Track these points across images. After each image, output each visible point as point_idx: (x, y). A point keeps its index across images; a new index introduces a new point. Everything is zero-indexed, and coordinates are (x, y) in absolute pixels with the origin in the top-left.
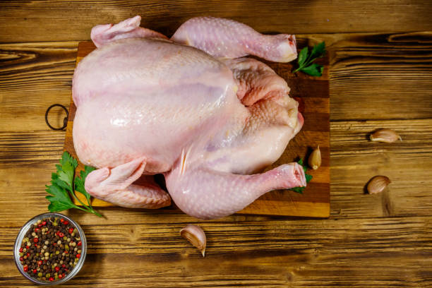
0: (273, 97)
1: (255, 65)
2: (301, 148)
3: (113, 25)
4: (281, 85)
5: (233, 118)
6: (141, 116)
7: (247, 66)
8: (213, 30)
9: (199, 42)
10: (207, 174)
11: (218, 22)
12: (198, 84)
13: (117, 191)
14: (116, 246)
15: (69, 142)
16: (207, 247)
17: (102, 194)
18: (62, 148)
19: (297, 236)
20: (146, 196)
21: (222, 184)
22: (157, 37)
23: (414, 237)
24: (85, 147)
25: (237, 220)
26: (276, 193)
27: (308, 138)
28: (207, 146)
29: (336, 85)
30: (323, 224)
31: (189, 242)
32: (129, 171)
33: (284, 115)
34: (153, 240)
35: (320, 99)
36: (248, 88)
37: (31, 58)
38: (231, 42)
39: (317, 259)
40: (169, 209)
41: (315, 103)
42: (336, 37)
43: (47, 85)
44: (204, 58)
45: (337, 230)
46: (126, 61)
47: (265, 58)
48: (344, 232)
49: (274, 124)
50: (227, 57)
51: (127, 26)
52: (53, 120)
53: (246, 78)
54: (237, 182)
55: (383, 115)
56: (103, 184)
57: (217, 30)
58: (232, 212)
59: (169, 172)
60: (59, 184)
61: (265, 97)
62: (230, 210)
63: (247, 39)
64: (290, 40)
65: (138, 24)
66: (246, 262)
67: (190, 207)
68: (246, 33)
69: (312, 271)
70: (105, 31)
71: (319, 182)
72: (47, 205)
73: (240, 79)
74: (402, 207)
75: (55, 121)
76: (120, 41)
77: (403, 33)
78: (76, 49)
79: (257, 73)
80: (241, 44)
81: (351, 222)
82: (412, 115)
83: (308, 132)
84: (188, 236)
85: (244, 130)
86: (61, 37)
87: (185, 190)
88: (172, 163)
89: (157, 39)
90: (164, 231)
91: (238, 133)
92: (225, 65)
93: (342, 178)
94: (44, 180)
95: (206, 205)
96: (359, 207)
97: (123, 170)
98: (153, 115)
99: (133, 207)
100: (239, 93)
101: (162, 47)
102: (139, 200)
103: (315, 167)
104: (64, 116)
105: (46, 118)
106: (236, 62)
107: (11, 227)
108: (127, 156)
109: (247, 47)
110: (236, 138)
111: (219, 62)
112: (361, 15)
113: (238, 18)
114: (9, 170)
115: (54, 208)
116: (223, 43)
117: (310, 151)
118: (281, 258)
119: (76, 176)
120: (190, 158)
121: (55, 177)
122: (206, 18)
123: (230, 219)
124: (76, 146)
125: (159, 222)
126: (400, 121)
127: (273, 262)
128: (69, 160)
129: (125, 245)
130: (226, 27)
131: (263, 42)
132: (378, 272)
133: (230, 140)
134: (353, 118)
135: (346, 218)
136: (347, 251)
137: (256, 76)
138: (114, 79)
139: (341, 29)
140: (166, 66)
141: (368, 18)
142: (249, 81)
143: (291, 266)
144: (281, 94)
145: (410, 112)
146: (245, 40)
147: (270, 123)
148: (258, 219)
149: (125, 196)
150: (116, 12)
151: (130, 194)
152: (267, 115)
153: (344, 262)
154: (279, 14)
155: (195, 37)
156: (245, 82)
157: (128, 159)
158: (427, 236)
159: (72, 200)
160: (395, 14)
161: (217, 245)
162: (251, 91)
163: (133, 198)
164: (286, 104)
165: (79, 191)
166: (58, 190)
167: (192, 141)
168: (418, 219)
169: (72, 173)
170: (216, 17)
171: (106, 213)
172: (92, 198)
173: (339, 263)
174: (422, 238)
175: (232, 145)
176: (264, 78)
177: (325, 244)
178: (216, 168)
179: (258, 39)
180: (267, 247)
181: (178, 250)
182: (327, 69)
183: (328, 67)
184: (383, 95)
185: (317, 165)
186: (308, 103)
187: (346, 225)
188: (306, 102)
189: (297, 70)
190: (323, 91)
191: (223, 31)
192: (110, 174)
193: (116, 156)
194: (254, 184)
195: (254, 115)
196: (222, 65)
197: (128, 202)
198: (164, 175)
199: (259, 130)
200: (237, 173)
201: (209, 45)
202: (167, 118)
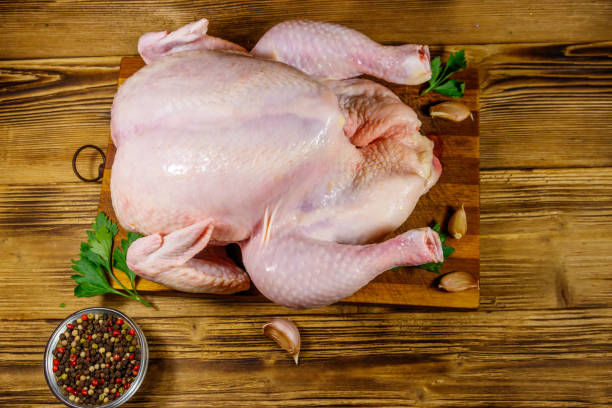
0: (397, 133)
1: (371, 88)
2: (437, 208)
3: (169, 33)
4: (408, 118)
5: (339, 163)
6: (206, 159)
7: (359, 90)
8: (312, 40)
9: (290, 56)
10: (301, 243)
11: (319, 28)
12: (288, 115)
13: (172, 267)
15: (106, 199)
16: (301, 350)
17: (151, 271)
18: (95, 207)
19: (433, 336)
20: (213, 275)
21: (322, 258)
22: (232, 49)
23: (604, 338)
24: (127, 204)
25: (345, 311)
26: (400, 272)
27: (448, 193)
28: (301, 204)
29: (488, 118)
30: (470, 319)
31: (275, 343)
32: (190, 239)
33: (412, 161)
34: (224, 340)
35: (465, 137)
36: (361, 122)
37: (53, 80)
38: (337, 55)
39: (461, 368)
40: (247, 295)
41: (458, 143)
42: (489, 50)
43: (75, 118)
45: (489, 327)
46: (186, 82)
47: (386, 79)
48: (500, 330)
49: (397, 172)
50: (330, 77)
51: (189, 33)
52: (83, 167)
53: (358, 107)
54: (344, 255)
55: (558, 161)
57: (316, 40)
58: (337, 299)
59: (247, 240)
60: (91, 259)
61: (386, 133)
62: (333, 295)
63: (361, 51)
64: (422, 53)
65: (205, 32)
66: (359, 373)
67: (276, 290)
68: (358, 43)
69: (455, 387)
70: (158, 40)
71: (464, 257)
72: (73, 289)
73: (349, 108)
74: (585, 294)
75: (87, 170)
76: (179, 55)
77: (586, 43)
78: (118, 68)
79: (374, 100)
80: (351, 59)
81: (511, 315)
82: (599, 161)
83: (448, 185)
84: (274, 334)
85: (355, 180)
86: (96, 51)
87: (270, 265)
88: (251, 228)
89: (230, 51)
90: (240, 327)
91: (346, 187)
92: (327, 89)
93: (497, 252)
94: (71, 253)
96: (523, 293)
97: (180, 237)
98: (224, 159)
99: (196, 291)
100: (347, 128)
101: (239, 62)
102: (203, 281)
103: (458, 236)
104: (99, 161)
105: (74, 165)
106: (344, 84)
107: (22, 321)
108: (187, 218)
109: (360, 63)
110: (344, 192)
111: (319, 84)
112: (525, 18)
113: (349, 23)
114: (21, 238)
115: (83, 292)
116: (325, 57)
117: (451, 212)
118: (408, 367)
119: (115, 247)
120: (277, 220)
121: (86, 248)
122: (300, 22)
123: (334, 310)
124: (115, 203)
125: (233, 313)
126: (582, 170)
127: (397, 373)
128: (106, 224)
129: (185, 346)
130: (329, 36)
131: (383, 56)
132: (551, 389)
133: (334, 195)
134: (514, 165)
135: (504, 309)
136: (504, 357)
137: (371, 105)
138: (169, 108)
139: (497, 38)
140: (243, 90)
141: (536, 22)
142: (361, 112)
143: (423, 378)
144: (407, 129)
145: (595, 157)
146: (357, 53)
147: (392, 171)
148: (376, 310)
149: (184, 275)
150: (174, 15)
151: (191, 272)
152: (388, 159)
153: (500, 374)
155: (285, 49)
156: (356, 112)
157: (188, 222)
159: (109, 281)
160: (575, 16)
161: (317, 347)
162: (366, 125)
163: (194, 278)
164: (416, 144)
165: (119, 268)
166: (90, 268)
167: (280, 196)
169: (110, 243)
170: (316, 21)
171: (157, 301)
172: (138, 279)
173: (493, 374)
175: (338, 203)
176: (383, 107)
177: (474, 348)
179: (375, 52)
180: (389, 351)
181: (260, 354)
182: (476, 95)
183: (477, 92)
184: (556, 133)
185: (460, 232)
186: (448, 144)
187: (503, 320)
188: (445, 142)
189: (427, 91)
190: (470, 127)
191: (325, 41)
192: (162, 243)
193: (171, 217)
194: (368, 258)
195: (369, 160)
196: (323, 88)
197: (188, 284)
198: (240, 245)
199: (376, 182)
200: (343, 242)
201: (306, 60)
202: (244, 163)
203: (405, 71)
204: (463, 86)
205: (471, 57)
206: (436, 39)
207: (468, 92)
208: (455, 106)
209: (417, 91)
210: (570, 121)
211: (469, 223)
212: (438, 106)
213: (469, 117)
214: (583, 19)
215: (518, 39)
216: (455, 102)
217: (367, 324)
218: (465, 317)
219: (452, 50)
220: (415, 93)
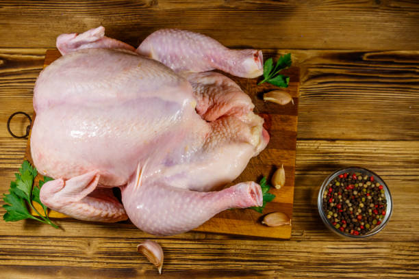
0: (236, 113)
1: (220, 79)
2: (265, 166)
3: (78, 35)
5: (193, 133)
6: (96, 128)
7: (212, 80)
8: (179, 43)
9: (163, 54)
10: (163, 189)
11: (184, 35)
12: (156, 98)
13: (72, 203)
14: (72, 259)
15: (27, 151)
16: (164, 264)
17: (56, 205)
18: (23, 156)
19: (257, 257)
20: (101, 209)
21: (176, 201)
23: (380, 263)
24: (41, 157)
25: (197, 237)
27: (273, 156)
28: (165, 161)
29: (307, 102)
30: (285, 246)
31: (145, 258)
32: (84, 183)
33: (246, 133)
34: (110, 254)
35: (287, 116)
36: (211, 103)
38: (196, 55)
41: (283, 120)
42: (309, 54)
43: (13, 91)
44: (163, 72)
45: (299, 252)
46: (86, 72)
47: (231, 73)
48: (306, 254)
49: (235, 141)
50: (192, 71)
51: (90, 36)
52: (16, 128)
53: (210, 93)
54: (192, 199)
55: (354, 136)
56: (57, 196)
58: (187, 230)
59: (125, 185)
60: (17, 193)
61: (229, 112)
62: (183, 227)
63: (213, 53)
64: (256, 56)
65: (103, 35)
67: (143, 222)
70: (71, 40)
71: (282, 202)
72: (3, 214)
73: (203, 94)
75: (19, 129)
76: (83, 51)
77: (379, 51)
78: (44, 57)
79: (221, 88)
80: (206, 59)
81: (314, 244)
82: (383, 137)
83: (274, 150)
84: (145, 252)
85: (204, 145)
86: (30, 44)
87: (139, 204)
88: (128, 177)
89: (120, 50)
90: (121, 246)
91: (198, 150)
92: (185, 80)
94: (4, 188)
95: (159, 222)
97: (77, 182)
98: (109, 128)
99: (89, 220)
101: (124, 59)
102: (94, 213)
103: (278, 187)
104: (28, 124)
105: (8, 126)
106: (201, 76)
108: (82, 168)
109: (212, 61)
110: (196, 153)
112: (337, 32)
113: (209, 32)
115: (10, 217)
116: (188, 57)
117: (275, 169)
119: (35, 186)
121: (14, 185)
122: (172, 30)
123: (189, 236)
125: (117, 236)
126: (371, 142)
128: (29, 169)
129: (82, 258)
130: (192, 41)
131: (229, 57)
133: (189, 154)
134: (322, 137)
135: (309, 240)
136: (307, 274)
137: (219, 92)
138: (72, 90)
139: (315, 45)
140: (124, 79)
141: (344, 35)
142: (212, 96)
144: (244, 110)
145: (381, 134)
146: (211, 54)
147: (231, 139)
148: (218, 237)
149: (80, 208)
150: (88, 20)
151: (85, 206)
152: (229, 130)
154: (251, 28)
155: (159, 49)
156: (208, 97)
157: (82, 171)
158: (392, 262)
159: (29, 210)
160: (372, 32)
161: (175, 262)
162: (214, 106)
163: (87, 211)
164: (250, 120)
165: (36, 201)
166: (16, 201)
167: (148, 156)
168: (384, 244)
169: (31, 182)
171: (64, 225)
174: (387, 264)
175: (191, 161)
176: (227, 93)
177: (286, 267)
178: (174, 184)
179: (224, 54)
180: (226, 267)
181: (135, 265)
182: (297, 86)
183: (298, 84)
184: (354, 115)
185: (280, 184)
186: (275, 120)
187: (308, 248)
188: (273, 119)
189: (262, 82)
190: (292, 109)
191: (188, 44)
192: (64, 186)
193: (70, 168)
194: (209, 202)
195: (215, 131)
196: (181, 80)
197: (82, 215)
198: (121, 189)
199: (219, 147)
200: (194, 190)
201: (174, 58)
202: (122, 131)
203: (244, 68)
204: (288, 79)
205: (296, 59)
206: (272, 44)
207: (291, 84)
208: (282, 94)
209: (256, 81)
210: (364, 107)
211: (286, 178)
212: (269, 93)
213: (291, 102)
214: (377, 35)
215: (331, 47)
216: (282, 90)
217: (211, 247)
218: (281, 244)
219: (283, 53)
220: (254, 84)
